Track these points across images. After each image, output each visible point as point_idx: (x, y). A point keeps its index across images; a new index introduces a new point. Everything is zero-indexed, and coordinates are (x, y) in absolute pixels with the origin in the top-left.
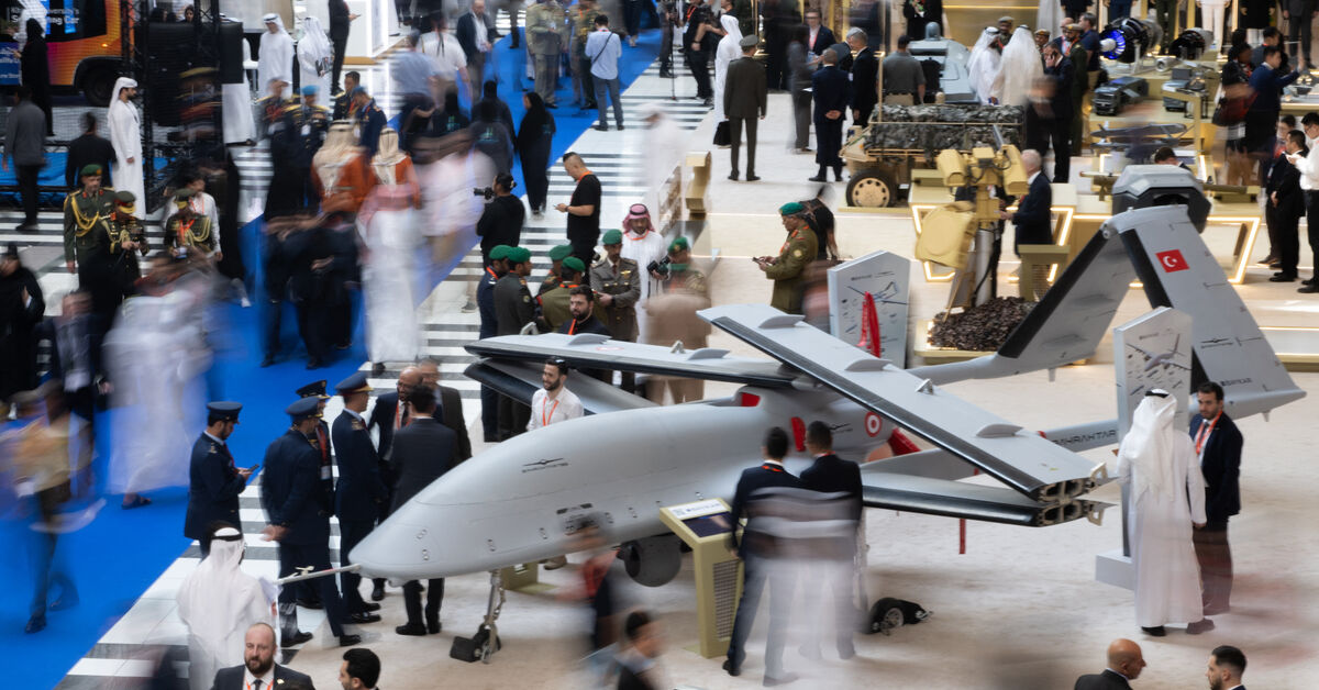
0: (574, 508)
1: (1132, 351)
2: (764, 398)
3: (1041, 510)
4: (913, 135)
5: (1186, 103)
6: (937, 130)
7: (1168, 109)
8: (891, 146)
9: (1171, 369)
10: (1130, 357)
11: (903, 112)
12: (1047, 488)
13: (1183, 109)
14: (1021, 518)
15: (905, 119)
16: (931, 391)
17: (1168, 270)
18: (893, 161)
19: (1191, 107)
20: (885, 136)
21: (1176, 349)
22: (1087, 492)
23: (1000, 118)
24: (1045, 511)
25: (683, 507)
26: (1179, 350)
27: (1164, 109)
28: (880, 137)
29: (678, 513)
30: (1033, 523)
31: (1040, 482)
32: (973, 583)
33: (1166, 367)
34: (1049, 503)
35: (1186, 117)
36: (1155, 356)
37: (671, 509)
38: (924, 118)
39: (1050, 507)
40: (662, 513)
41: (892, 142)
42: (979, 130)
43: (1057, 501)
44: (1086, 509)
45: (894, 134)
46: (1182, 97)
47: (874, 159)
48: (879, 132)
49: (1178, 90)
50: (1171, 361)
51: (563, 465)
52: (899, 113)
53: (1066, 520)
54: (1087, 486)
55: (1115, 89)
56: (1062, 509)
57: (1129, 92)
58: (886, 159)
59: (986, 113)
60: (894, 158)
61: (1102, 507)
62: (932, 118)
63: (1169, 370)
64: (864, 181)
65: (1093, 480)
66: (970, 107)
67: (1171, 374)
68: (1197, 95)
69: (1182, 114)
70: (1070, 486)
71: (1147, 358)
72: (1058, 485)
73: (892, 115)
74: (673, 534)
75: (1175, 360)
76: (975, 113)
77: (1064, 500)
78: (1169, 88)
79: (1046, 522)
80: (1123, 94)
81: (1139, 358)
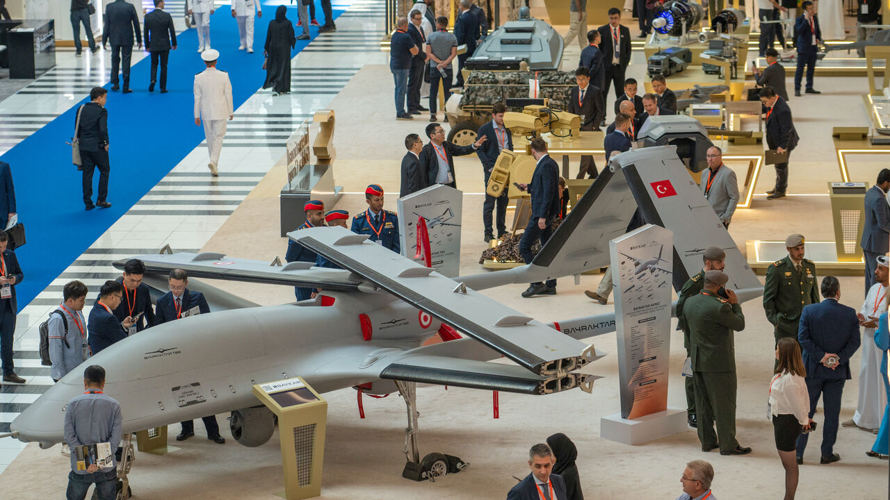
0: (186, 386)
1: (625, 259)
2: (338, 299)
3: (543, 382)
4: (499, 94)
5: (720, 67)
6: (518, 90)
7: (707, 72)
8: (481, 103)
9: (656, 272)
10: (623, 263)
11: (491, 77)
12: (548, 364)
13: (718, 73)
14: (528, 388)
15: (492, 82)
16: (465, 291)
17: (660, 196)
18: (484, 116)
19: (723, 70)
20: (476, 95)
21: (660, 257)
22: (580, 367)
23: (567, 80)
24: (546, 383)
25: (271, 384)
26: (662, 258)
27: (703, 72)
28: (473, 96)
29: (267, 388)
30: (537, 392)
31: (542, 360)
32: (506, 441)
33: (652, 271)
34: (548, 376)
35: (720, 78)
36: (643, 263)
37: (261, 386)
38: (508, 82)
39: (550, 379)
40: (255, 390)
41: (482, 99)
42: (551, 90)
43: (556, 374)
44: (580, 381)
45: (484, 94)
46: (716, 63)
47: (468, 115)
48: (472, 92)
49: (711, 57)
50: (656, 266)
51: (176, 353)
52: (488, 78)
53: (563, 389)
54: (580, 363)
55: (665, 57)
56: (560, 381)
57: (676, 59)
58: (478, 113)
59: (556, 77)
60: (484, 112)
61: (592, 379)
62: (514, 81)
63: (655, 273)
64: (461, 132)
65: (583, 358)
66: (544, 72)
67: (656, 276)
68: (727, 60)
69: (717, 76)
70: (566, 363)
71: (637, 264)
72: (556, 362)
73: (482, 80)
74: (264, 406)
75: (661, 265)
76: (548, 77)
77: (561, 374)
78: (705, 56)
79: (546, 391)
80: (670, 60)
81: (630, 264)
